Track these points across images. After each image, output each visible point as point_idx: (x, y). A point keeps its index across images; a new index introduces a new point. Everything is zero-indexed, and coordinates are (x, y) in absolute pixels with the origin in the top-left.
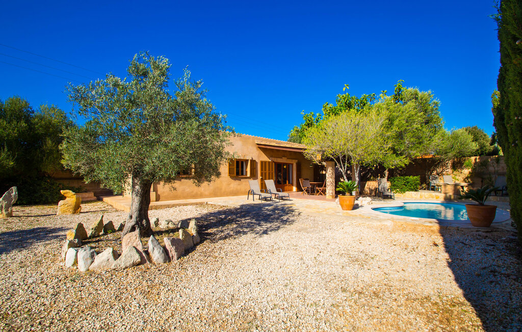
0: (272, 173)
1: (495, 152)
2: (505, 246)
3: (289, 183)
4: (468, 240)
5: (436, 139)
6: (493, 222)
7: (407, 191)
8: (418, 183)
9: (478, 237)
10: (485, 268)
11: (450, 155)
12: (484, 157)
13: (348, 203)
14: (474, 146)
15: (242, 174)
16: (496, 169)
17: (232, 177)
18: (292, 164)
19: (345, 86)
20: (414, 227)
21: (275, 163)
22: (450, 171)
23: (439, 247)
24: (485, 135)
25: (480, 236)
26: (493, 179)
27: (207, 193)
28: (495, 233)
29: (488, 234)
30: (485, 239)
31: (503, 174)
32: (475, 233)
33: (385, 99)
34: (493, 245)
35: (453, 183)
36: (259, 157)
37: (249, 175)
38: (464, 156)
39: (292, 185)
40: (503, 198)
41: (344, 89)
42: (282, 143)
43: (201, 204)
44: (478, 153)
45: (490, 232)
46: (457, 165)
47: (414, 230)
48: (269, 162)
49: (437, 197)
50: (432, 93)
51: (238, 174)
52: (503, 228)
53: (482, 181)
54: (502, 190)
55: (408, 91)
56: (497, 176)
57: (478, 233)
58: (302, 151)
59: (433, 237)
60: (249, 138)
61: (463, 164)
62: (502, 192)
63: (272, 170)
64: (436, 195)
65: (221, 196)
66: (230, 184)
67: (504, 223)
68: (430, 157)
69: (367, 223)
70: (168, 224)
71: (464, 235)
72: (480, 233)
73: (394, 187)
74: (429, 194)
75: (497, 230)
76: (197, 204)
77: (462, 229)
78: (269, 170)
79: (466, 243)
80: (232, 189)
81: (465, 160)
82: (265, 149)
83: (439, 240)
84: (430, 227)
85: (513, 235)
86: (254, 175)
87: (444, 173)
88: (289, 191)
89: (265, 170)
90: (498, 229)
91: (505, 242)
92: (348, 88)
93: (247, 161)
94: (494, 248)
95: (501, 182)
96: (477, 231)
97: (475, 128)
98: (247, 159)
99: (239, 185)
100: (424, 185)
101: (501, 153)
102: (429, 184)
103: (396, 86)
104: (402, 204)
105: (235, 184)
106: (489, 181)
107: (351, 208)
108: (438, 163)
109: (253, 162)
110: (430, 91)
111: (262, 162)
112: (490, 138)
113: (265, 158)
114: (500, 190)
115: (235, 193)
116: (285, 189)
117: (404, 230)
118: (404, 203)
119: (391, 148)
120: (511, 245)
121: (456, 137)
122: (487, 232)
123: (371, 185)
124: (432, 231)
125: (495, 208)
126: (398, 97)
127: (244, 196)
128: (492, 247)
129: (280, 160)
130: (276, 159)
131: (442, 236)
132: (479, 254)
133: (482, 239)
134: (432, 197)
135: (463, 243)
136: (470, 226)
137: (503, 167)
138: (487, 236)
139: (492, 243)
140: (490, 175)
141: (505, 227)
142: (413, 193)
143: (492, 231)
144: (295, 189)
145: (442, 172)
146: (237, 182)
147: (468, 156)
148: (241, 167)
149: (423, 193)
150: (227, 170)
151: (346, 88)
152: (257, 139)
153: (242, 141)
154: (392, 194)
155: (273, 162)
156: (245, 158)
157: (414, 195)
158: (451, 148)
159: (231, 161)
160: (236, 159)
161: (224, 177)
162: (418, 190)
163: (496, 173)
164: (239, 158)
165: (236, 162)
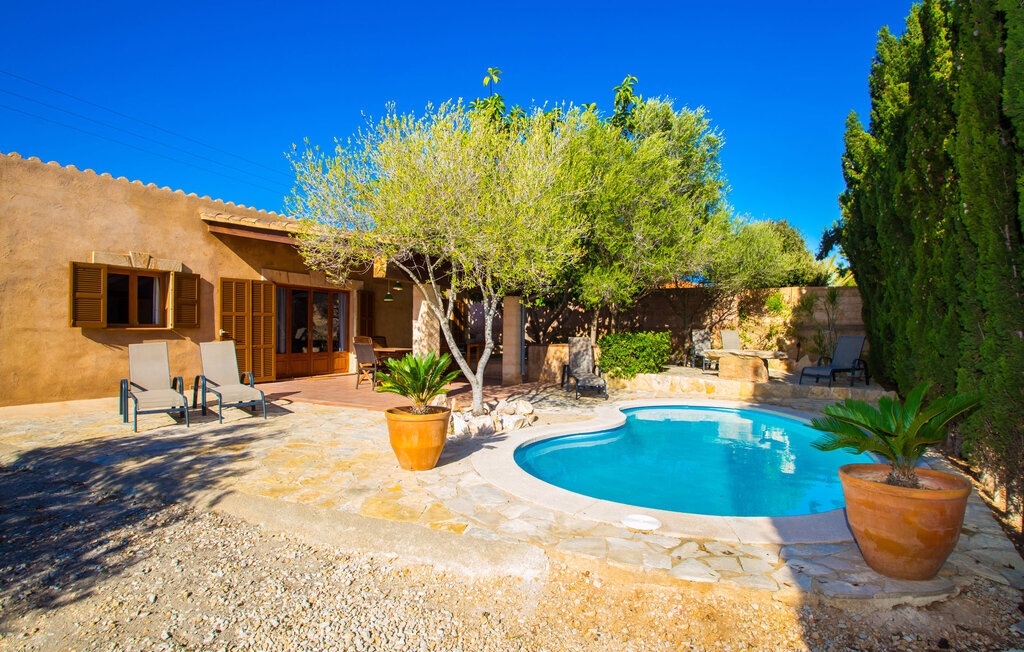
0: (267, 320)
5: (710, 238)
7: (641, 371)
8: (667, 352)
11: (737, 281)
13: (415, 442)
15: (146, 317)
16: (831, 317)
17: (88, 333)
18: (348, 293)
19: (488, 75)
21: (280, 287)
22: (734, 318)
26: (825, 341)
36: (213, 265)
37: (170, 325)
38: (767, 286)
39: (347, 350)
41: (486, 80)
42: (277, 220)
46: (751, 307)
48: (255, 284)
49: (711, 390)
53: (799, 346)
55: (649, 108)
56: (833, 333)
60: (173, 199)
61: (763, 304)
63: (267, 308)
64: (707, 384)
66: (79, 356)
73: (610, 361)
74: (691, 380)
78: (255, 308)
80: (88, 373)
81: (767, 295)
82: (234, 239)
86: (190, 325)
87: (724, 323)
88: (333, 371)
89: (240, 307)
92: (496, 79)
93: (167, 274)
98: (163, 268)
103: (617, 90)
104: (621, 419)
105: (98, 358)
106: (817, 345)
108: (714, 300)
109: (187, 281)
110: (701, 111)
111: (227, 284)
113: (241, 269)
114: (848, 370)
115: (90, 389)
116: (323, 367)
121: (748, 239)
126: (622, 120)
129: (297, 280)
130: (284, 274)
134: (699, 388)
140: (819, 331)
142: (655, 378)
144: (354, 364)
147: (772, 286)
148: (141, 296)
149: (677, 378)
150: (64, 306)
151: (492, 80)
152: (208, 205)
153: (142, 207)
154: (601, 382)
155: (274, 282)
156: (152, 267)
157: (655, 383)
158: (739, 265)
159: (81, 273)
160: (109, 267)
161: (48, 330)
162: (664, 367)
163: (830, 326)
164: (124, 264)
165: (110, 276)
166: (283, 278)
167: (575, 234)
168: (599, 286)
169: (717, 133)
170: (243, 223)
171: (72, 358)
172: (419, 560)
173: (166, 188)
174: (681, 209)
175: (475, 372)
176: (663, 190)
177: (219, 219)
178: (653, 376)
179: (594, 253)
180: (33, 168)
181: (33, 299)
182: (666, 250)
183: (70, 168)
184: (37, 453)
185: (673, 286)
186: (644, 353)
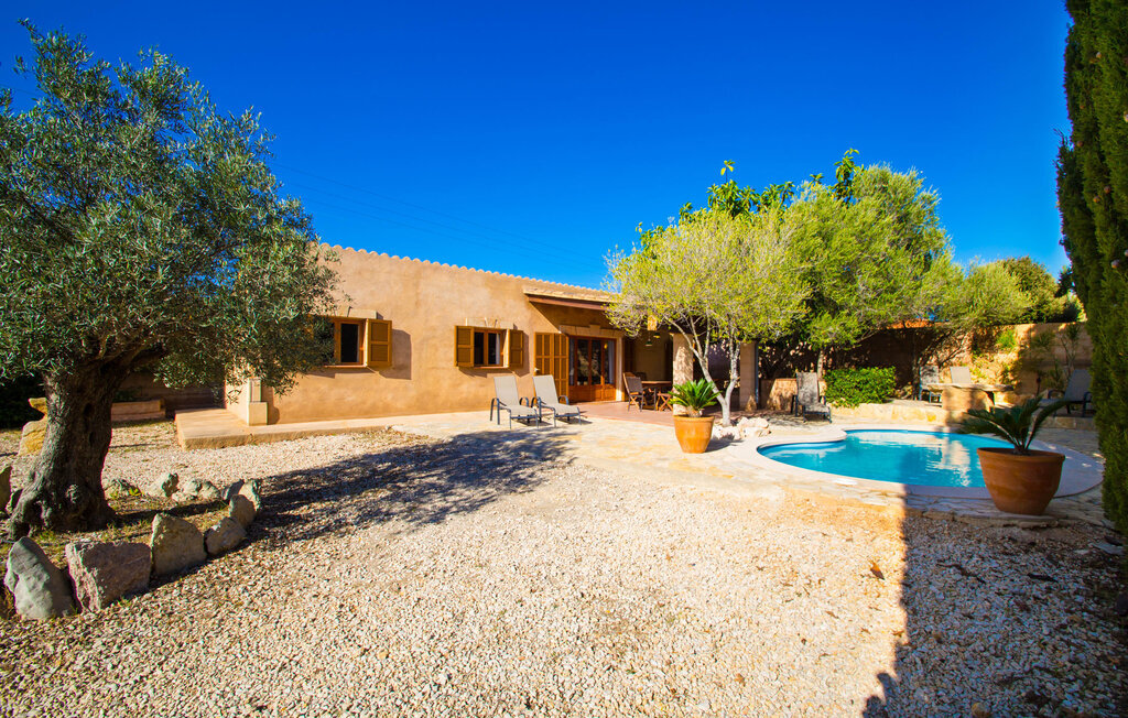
0: (564, 360)
1: (1069, 314)
2: (1085, 579)
3: (607, 382)
4: (975, 558)
5: (929, 286)
6: (1056, 495)
7: (864, 401)
8: (891, 385)
9: (1010, 546)
10: (1008, 682)
11: (966, 319)
12: (1045, 326)
14: (1022, 301)
15: (492, 361)
16: (1070, 352)
17: (464, 370)
18: (615, 341)
19: (725, 166)
20: (836, 508)
21: (572, 338)
22: (966, 356)
23: (886, 582)
24: (1047, 277)
25: (1014, 541)
26: (1064, 376)
27: (400, 405)
28: (1057, 533)
29: (1038, 537)
30: (1026, 552)
31: (1087, 364)
32: (999, 532)
33: (813, 193)
34: (1047, 579)
35: (970, 384)
36: (531, 323)
37: (506, 364)
38: (998, 324)
39: (614, 385)
40: (1084, 420)
41: (723, 171)
42: (576, 292)
43: (374, 431)
44: (1032, 318)
45: (1044, 528)
46: (983, 344)
47: (834, 517)
48: (556, 336)
49: (931, 418)
50: (919, 177)
51: (479, 360)
52: (1082, 516)
53: (1039, 381)
54: (1083, 402)
55: (865, 174)
56: (1072, 368)
57: (1008, 531)
58: (602, 308)
59: (878, 542)
60: (507, 281)
61: (995, 342)
62: (1084, 407)
63: (563, 354)
64: (928, 414)
65: (437, 411)
66: (459, 385)
67: (1084, 498)
68: (922, 325)
69: (721, 492)
70: (198, 490)
71: (969, 537)
72: (1015, 531)
73: (835, 393)
74: (913, 409)
75: (1062, 522)
76: (363, 431)
77: (965, 520)
78: (556, 353)
79: (969, 568)
80: (464, 395)
81: (999, 334)
82: (544, 306)
83: (893, 556)
84: (880, 509)
85: (1109, 540)
86: (518, 365)
87: (954, 360)
88: (605, 399)
89: (547, 353)
90: (1067, 518)
91: (1084, 564)
92: (731, 168)
93: (505, 331)
94: (1049, 590)
95: (1080, 384)
96: (1005, 526)
97: (1026, 261)
98: (502, 328)
99: (482, 386)
100: (908, 388)
101: (1083, 317)
102: (917, 387)
103: (838, 165)
104: (842, 435)
105: (471, 385)
106: (1053, 381)
107: (703, 446)
108: (941, 340)
109: (517, 336)
110: (913, 173)
111: (539, 336)
112: (1055, 280)
113: (547, 327)
114: (1079, 402)
115: (470, 405)
116: (598, 395)
117: (808, 518)
118: (847, 431)
119: (808, 301)
120: (1104, 577)
121: (978, 281)
122: (1035, 528)
123: (782, 387)
124: (882, 521)
125: (1059, 460)
126: (845, 190)
127: (481, 413)
128: (1046, 584)
129: (582, 332)
130: (573, 328)
131: (906, 539)
132: (1000, 618)
133: (1017, 554)
134: (920, 417)
135: (959, 567)
136: (987, 512)
137: (1085, 349)
138: (1033, 544)
139: (1045, 570)
140: (1056, 366)
141: (1086, 511)
142: (877, 407)
143: (1048, 526)
144: (619, 394)
145: (948, 359)
146: (478, 379)
147: (1006, 324)
148: (490, 347)
149: (900, 407)
150: (452, 354)
151: (728, 169)
152: (527, 283)
153: (491, 288)
154: (826, 410)
155: (567, 335)
156: (497, 327)
157: (877, 412)
158: (968, 305)
159: (461, 332)
160: (475, 328)
161: (443, 368)
162: (887, 399)
163: (1070, 361)
164: (483, 326)
165: (475, 333)
166: (573, 331)
167: (802, 296)
168: (826, 330)
169: (931, 192)
170: (553, 295)
171: (456, 386)
172: (709, 489)
173: (504, 274)
174: (900, 260)
175: (724, 395)
176: (882, 246)
177: (536, 293)
178: (877, 405)
179: (818, 303)
180: (436, 269)
181: (437, 350)
182: (889, 296)
183: (454, 266)
184: (461, 437)
185: (900, 326)
186: (868, 386)
